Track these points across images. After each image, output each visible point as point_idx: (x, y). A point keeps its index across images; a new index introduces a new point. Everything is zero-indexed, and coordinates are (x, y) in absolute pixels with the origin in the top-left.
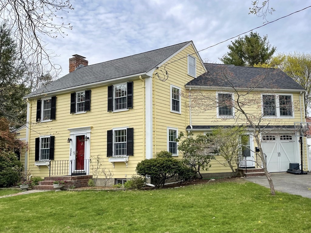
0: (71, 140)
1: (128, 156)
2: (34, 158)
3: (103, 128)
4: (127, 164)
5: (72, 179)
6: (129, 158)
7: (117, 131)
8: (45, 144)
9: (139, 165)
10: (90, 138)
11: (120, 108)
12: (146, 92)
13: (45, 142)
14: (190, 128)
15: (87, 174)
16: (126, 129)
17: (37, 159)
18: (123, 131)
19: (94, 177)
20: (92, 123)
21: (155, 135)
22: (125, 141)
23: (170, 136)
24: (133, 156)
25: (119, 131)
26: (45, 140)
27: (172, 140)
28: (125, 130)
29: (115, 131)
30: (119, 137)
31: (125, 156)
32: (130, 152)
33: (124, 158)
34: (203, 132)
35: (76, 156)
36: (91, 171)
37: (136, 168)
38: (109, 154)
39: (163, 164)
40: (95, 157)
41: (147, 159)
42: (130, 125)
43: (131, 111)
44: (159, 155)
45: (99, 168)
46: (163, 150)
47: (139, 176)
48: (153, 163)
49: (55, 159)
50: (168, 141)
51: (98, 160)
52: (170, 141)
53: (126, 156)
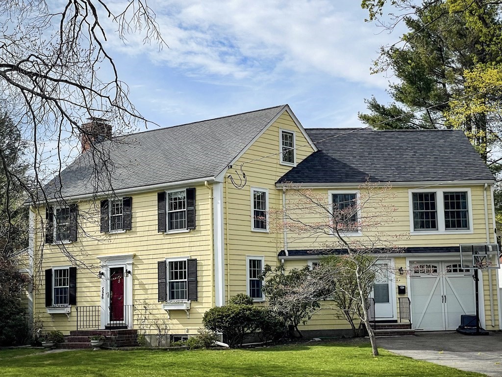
0: (103, 274)
1: (190, 301)
2: (44, 301)
3: (151, 257)
4: (188, 313)
5: (111, 335)
6: (192, 305)
7: (172, 262)
8: (60, 280)
9: (207, 314)
10: (132, 272)
11: (177, 228)
12: (214, 204)
13: (61, 276)
14: (285, 254)
15: (129, 328)
16: (186, 259)
17: (48, 303)
18: (181, 262)
19: (139, 332)
20: (135, 249)
21: (229, 271)
22: (185, 278)
23: (250, 271)
24: (197, 301)
25: (176, 263)
26: (60, 272)
27: (254, 277)
28: (185, 262)
29: (169, 262)
30: (176, 273)
31: (185, 301)
32: (193, 295)
33: (184, 304)
34: (306, 260)
35: (111, 299)
36: (136, 322)
37: (202, 319)
38: (162, 298)
39: (240, 313)
40: (141, 301)
41: (218, 306)
42: (192, 254)
43: (193, 234)
44: (234, 301)
45: (147, 318)
46: (239, 293)
47: (207, 330)
48: (226, 312)
49: (78, 304)
50: (248, 279)
51: (144, 307)
52: (251, 277)
53: (187, 302)
